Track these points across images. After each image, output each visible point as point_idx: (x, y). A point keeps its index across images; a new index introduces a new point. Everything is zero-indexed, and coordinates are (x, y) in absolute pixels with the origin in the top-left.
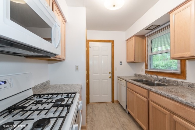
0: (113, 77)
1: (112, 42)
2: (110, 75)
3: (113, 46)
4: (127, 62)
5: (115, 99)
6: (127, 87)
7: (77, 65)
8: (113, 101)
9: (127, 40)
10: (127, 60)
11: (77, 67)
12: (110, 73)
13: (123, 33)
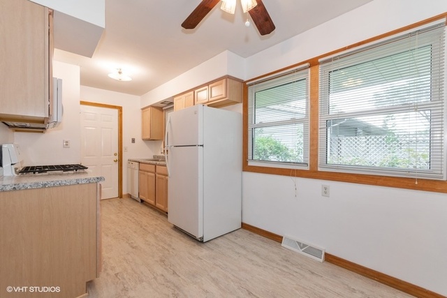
0: (120, 162)
1: (120, 109)
2: (117, 158)
3: (120, 116)
4: (143, 140)
5: (124, 192)
6: (139, 170)
7: (66, 140)
8: (121, 196)
9: (143, 109)
10: (143, 136)
11: (67, 142)
12: (115, 155)
13: (138, 98)
